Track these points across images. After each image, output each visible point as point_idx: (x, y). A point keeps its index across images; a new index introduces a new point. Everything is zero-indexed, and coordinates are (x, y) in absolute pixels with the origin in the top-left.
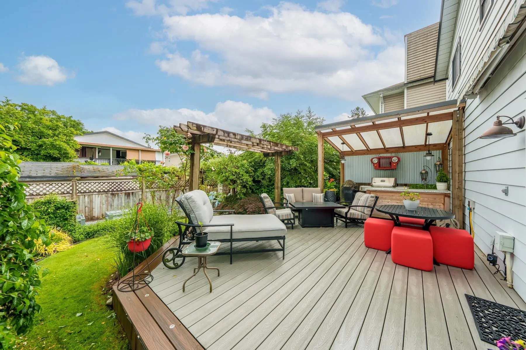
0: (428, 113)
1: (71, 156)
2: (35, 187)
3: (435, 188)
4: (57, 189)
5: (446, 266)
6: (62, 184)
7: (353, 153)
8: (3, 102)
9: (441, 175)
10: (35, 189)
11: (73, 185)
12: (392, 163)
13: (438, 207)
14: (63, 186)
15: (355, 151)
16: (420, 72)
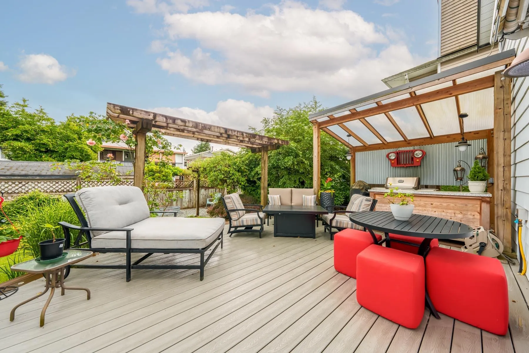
0: (454, 81)
1: (92, 158)
2: (43, 185)
3: (466, 189)
4: (63, 187)
5: (452, 320)
6: (68, 183)
7: (366, 148)
8: (37, 111)
9: (475, 170)
10: (42, 187)
11: (77, 183)
12: (414, 159)
13: (471, 217)
14: (68, 185)
15: (369, 145)
16: (460, 41)
